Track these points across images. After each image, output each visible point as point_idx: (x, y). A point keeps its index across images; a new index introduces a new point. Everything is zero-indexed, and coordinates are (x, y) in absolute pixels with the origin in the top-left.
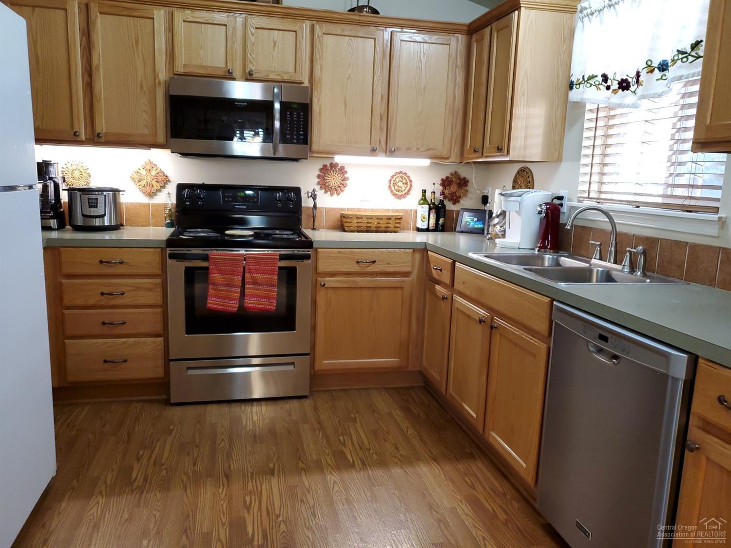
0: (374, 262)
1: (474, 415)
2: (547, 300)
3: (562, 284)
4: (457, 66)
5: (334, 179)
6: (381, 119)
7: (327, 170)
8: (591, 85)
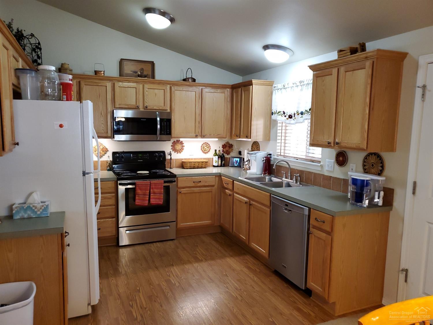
0: (200, 182)
1: (245, 238)
2: (269, 194)
3: (273, 188)
4: (228, 101)
5: (178, 147)
6: (199, 123)
7: (175, 143)
8: (279, 115)
